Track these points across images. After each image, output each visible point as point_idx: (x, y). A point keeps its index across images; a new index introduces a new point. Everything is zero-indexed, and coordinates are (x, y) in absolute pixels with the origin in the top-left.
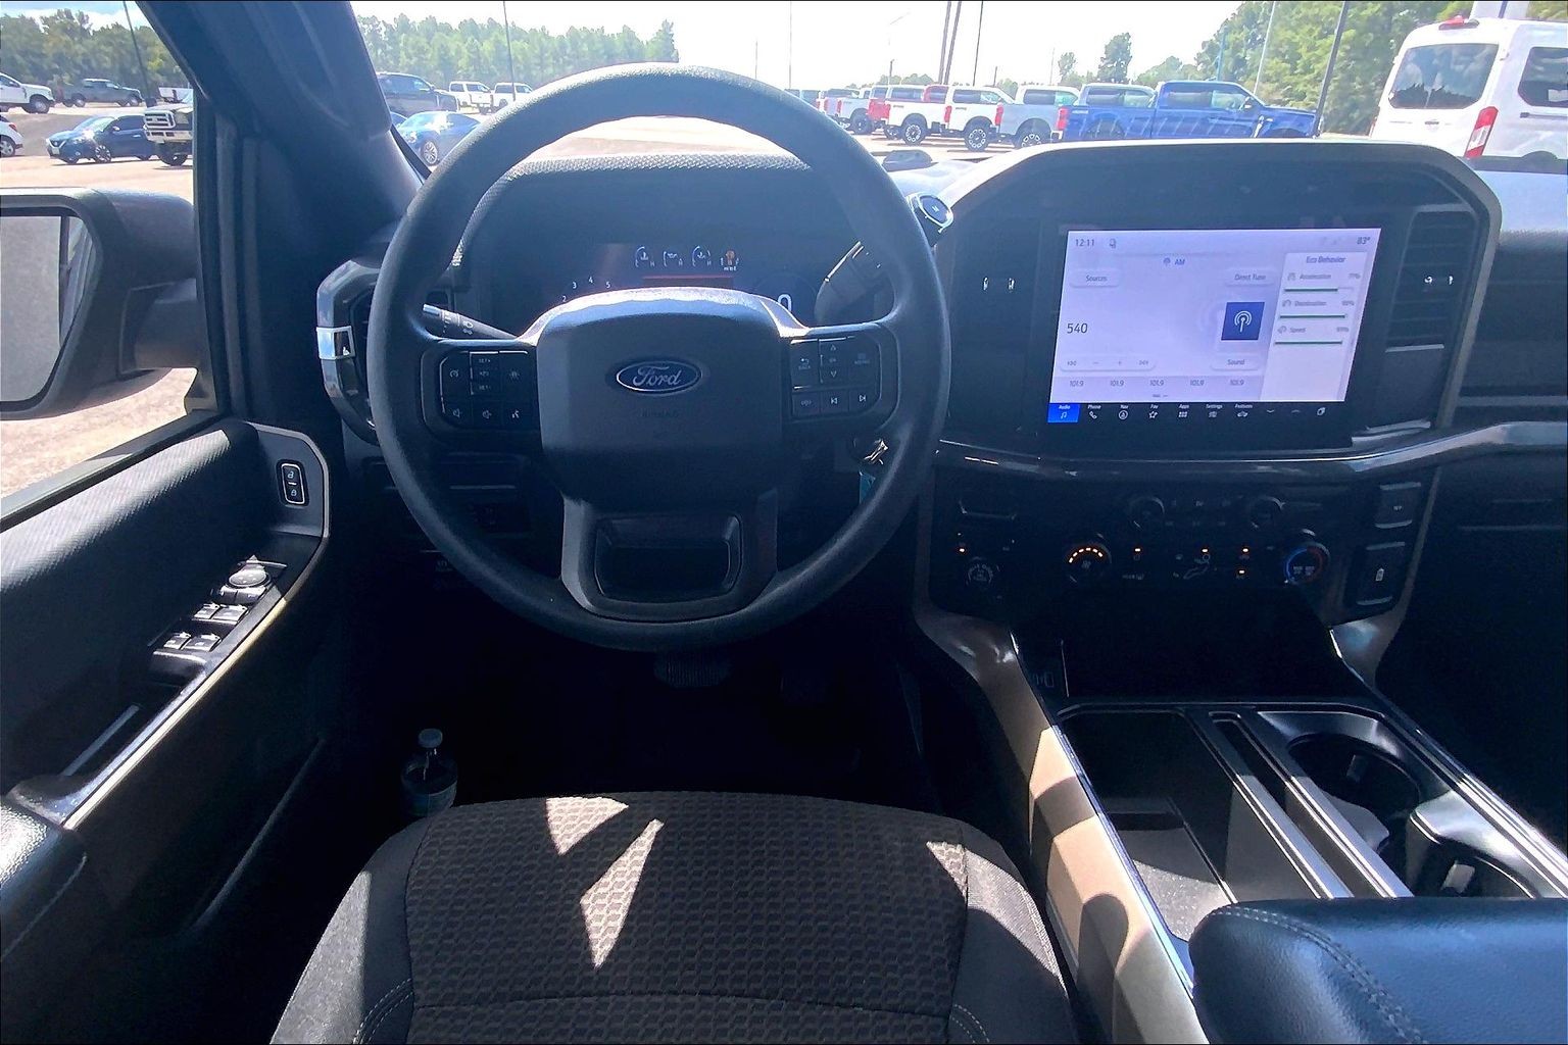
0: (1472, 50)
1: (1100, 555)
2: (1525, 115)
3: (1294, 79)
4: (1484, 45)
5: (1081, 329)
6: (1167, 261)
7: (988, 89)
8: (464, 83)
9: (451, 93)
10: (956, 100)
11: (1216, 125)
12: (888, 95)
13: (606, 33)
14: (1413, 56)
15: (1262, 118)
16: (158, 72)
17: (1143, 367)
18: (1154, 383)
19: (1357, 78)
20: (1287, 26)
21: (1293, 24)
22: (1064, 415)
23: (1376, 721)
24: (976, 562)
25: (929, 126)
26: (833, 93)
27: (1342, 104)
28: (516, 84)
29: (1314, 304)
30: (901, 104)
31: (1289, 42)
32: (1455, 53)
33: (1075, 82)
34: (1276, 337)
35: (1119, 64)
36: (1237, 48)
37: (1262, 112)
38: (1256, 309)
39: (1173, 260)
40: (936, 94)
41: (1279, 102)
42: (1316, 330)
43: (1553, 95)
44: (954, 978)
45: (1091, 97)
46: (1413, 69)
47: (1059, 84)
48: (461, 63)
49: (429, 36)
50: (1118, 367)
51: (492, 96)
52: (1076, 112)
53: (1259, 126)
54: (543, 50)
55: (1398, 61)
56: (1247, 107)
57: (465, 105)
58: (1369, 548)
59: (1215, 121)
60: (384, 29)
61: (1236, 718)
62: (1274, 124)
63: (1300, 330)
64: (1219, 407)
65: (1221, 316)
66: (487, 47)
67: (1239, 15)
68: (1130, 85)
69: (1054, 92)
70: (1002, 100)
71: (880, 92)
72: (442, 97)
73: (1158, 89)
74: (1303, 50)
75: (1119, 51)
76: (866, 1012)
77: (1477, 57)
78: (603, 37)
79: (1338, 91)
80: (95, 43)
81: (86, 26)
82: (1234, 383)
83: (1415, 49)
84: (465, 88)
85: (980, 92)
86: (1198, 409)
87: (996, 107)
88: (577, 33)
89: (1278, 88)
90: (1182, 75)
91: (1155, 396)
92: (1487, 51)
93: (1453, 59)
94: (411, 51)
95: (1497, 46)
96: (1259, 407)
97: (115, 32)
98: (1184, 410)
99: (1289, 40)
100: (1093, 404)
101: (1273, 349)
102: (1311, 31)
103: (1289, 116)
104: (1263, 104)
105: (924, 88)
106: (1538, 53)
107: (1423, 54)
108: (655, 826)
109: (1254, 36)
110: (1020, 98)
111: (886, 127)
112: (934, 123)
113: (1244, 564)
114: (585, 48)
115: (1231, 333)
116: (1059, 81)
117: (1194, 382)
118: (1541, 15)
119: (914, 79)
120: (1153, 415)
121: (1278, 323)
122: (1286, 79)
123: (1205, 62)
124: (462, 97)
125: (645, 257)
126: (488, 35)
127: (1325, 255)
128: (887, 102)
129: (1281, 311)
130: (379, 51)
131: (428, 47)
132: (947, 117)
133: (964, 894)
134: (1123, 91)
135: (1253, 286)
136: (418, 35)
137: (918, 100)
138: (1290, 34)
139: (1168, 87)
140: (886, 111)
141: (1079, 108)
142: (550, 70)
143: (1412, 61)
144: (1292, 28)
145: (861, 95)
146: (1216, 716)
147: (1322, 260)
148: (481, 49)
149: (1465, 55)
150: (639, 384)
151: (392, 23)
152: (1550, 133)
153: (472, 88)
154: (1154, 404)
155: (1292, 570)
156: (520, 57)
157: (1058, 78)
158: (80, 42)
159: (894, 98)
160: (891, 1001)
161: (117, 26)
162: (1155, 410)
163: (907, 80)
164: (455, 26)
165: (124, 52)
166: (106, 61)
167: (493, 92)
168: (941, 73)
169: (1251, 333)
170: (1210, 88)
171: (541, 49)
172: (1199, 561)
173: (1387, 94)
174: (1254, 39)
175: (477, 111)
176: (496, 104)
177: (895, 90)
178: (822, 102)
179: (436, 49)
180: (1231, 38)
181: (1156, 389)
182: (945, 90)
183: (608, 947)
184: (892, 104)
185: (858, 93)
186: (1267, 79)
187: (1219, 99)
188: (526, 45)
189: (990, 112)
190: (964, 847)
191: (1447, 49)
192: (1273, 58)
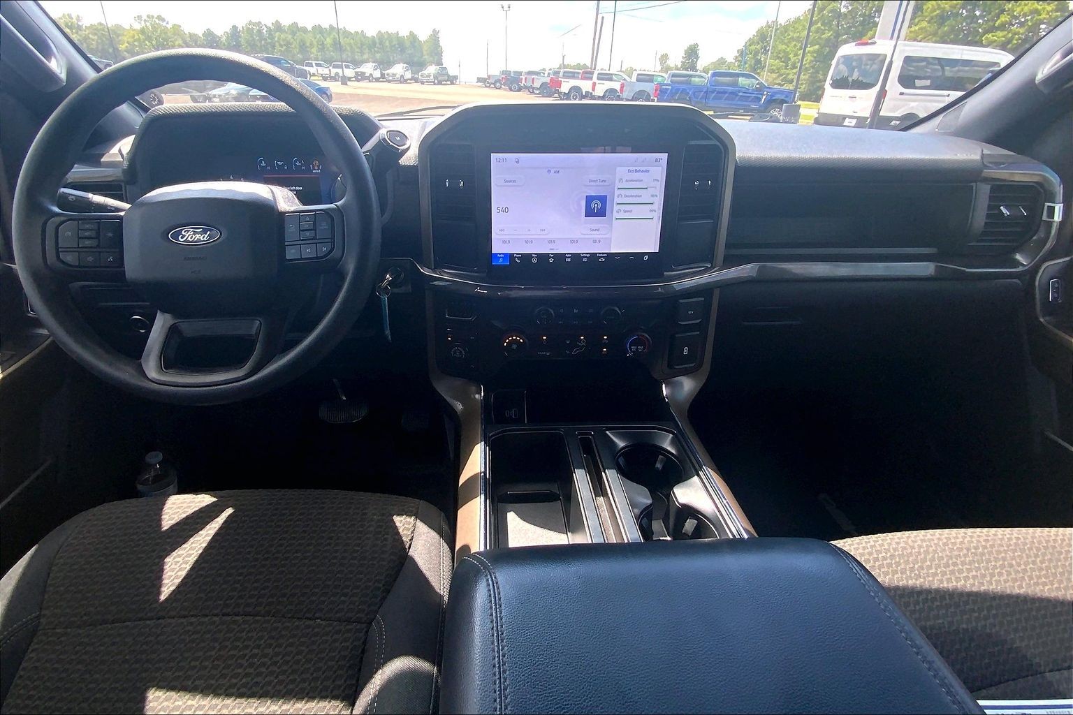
0: (873, 57)
1: (521, 341)
2: (902, 94)
3: (787, 72)
4: (879, 55)
5: (505, 210)
6: (549, 171)
7: (617, 73)
8: (314, 62)
9: (305, 68)
10: (598, 79)
11: (741, 96)
12: (561, 75)
13: (400, 36)
14: (842, 60)
15: (765, 93)
16: (126, 51)
17: (543, 232)
18: (550, 242)
19: (821, 72)
20: (782, 42)
21: (786, 41)
22: (501, 260)
23: (671, 435)
24: (456, 346)
25: (584, 94)
26: (530, 73)
27: (813, 86)
28: (344, 64)
29: (636, 196)
30: (567, 80)
31: (784, 51)
32: (864, 59)
33: (666, 69)
34: (615, 215)
35: (693, 61)
36: (756, 53)
37: (766, 89)
38: (603, 199)
39: (553, 171)
40: (587, 75)
41: (779, 84)
42: (638, 211)
43: (918, 83)
44: (384, 598)
45: (673, 78)
46: (842, 67)
47: (659, 72)
48: (314, 50)
49: (294, 33)
50: (529, 233)
51: (330, 70)
52: (664, 87)
53: (764, 97)
54: (362, 45)
55: (834, 62)
56: (758, 86)
57: (314, 75)
58: (677, 336)
59: (741, 94)
60: (266, 29)
61: (591, 435)
62: (772, 96)
63: (629, 211)
64: (588, 255)
65: (584, 203)
66: (329, 41)
67: (757, 36)
68: (698, 73)
69: (653, 75)
70: (625, 80)
71: (557, 73)
72: (298, 70)
73: (709, 75)
74: (791, 56)
75: (692, 53)
76: (321, 622)
77: (876, 61)
78: (398, 37)
79: (810, 79)
80: (87, 33)
81: (80, 23)
82: (595, 241)
83: (843, 57)
84: (314, 65)
85: (612, 74)
86: (576, 256)
87: (620, 83)
88: (382, 35)
89: (778, 77)
90: (727, 68)
91: (551, 249)
92: (881, 58)
93: (864, 63)
94: (282, 43)
95: (886, 56)
96: (610, 256)
97: (99, 27)
98: (568, 257)
99: (784, 50)
100: (517, 254)
101: (614, 222)
102: (795, 46)
103: (781, 92)
104: (766, 85)
105: (581, 71)
106: (908, 60)
107: (847, 59)
108: (230, 511)
109: (765, 47)
110: (634, 79)
111: (560, 93)
112: (586, 92)
113: (605, 346)
114: (387, 43)
115: (590, 213)
116: (660, 69)
117: (572, 242)
118: (919, 38)
119: (578, 66)
120: (551, 260)
121: (616, 208)
122: (783, 71)
123: (739, 61)
124: (312, 70)
125: (263, 164)
126: (330, 34)
127: (638, 168)
128: (560, 79)
129: (617, 200)
130: (263, 42)
131: (292, 40)
132: (593, 89)
133: (407, 547)
134: (691, 76)
135: (600, 186)
136: (286, 33)
137: (578, 78)
138: (784, 47)
139: (714, 75)
140: (559, 84)
141: (667, 85)
142: (366, 56)
143: (842, 63)
144: (785, 43)
145: (546, 75)
146: (579, 434)
147: (636, 171)
148: (325, 43)
149: (870, 60)
150: (182, 240)
151: (271, 26)
152: (916, 103)
153: (318, 65)
154: (552, 254)
155: (631, 349)
156: (348, 48)
157: (659, 68)
158: (77, 33)
159: (564, 76)
160: (338, 615)
161: (101, 24)
162: (552, 257)
163: (574, 67)
164: (309, 28)
165: (104, 39)
166: (92, 44)
167: (331, 68)
168: (592, 61)
169: (601, 213)
170: (738, 75)
171: (361, 44)
172: (580, 344)
173: (829, 81)
174: (765, 50)
175: (321, 78)
176: (333, 75)
177: (564, 72)
178: (524, 78)
179: (298, 42)
180: (753, 47)
181: (551, 246)
182: (592, 73)
183: (172, 588)
184: (562, 80)
185: (544, 74)
186: (772, 71)
187: (742, 81)
188: (352, 41)
189: (617, 86)
190: (416, 517)
191: (860, 57)
192: (775, 60)
